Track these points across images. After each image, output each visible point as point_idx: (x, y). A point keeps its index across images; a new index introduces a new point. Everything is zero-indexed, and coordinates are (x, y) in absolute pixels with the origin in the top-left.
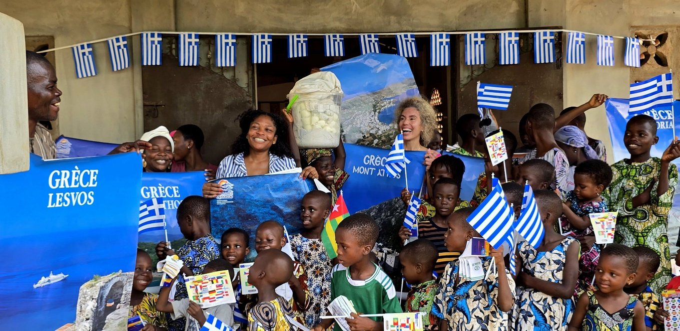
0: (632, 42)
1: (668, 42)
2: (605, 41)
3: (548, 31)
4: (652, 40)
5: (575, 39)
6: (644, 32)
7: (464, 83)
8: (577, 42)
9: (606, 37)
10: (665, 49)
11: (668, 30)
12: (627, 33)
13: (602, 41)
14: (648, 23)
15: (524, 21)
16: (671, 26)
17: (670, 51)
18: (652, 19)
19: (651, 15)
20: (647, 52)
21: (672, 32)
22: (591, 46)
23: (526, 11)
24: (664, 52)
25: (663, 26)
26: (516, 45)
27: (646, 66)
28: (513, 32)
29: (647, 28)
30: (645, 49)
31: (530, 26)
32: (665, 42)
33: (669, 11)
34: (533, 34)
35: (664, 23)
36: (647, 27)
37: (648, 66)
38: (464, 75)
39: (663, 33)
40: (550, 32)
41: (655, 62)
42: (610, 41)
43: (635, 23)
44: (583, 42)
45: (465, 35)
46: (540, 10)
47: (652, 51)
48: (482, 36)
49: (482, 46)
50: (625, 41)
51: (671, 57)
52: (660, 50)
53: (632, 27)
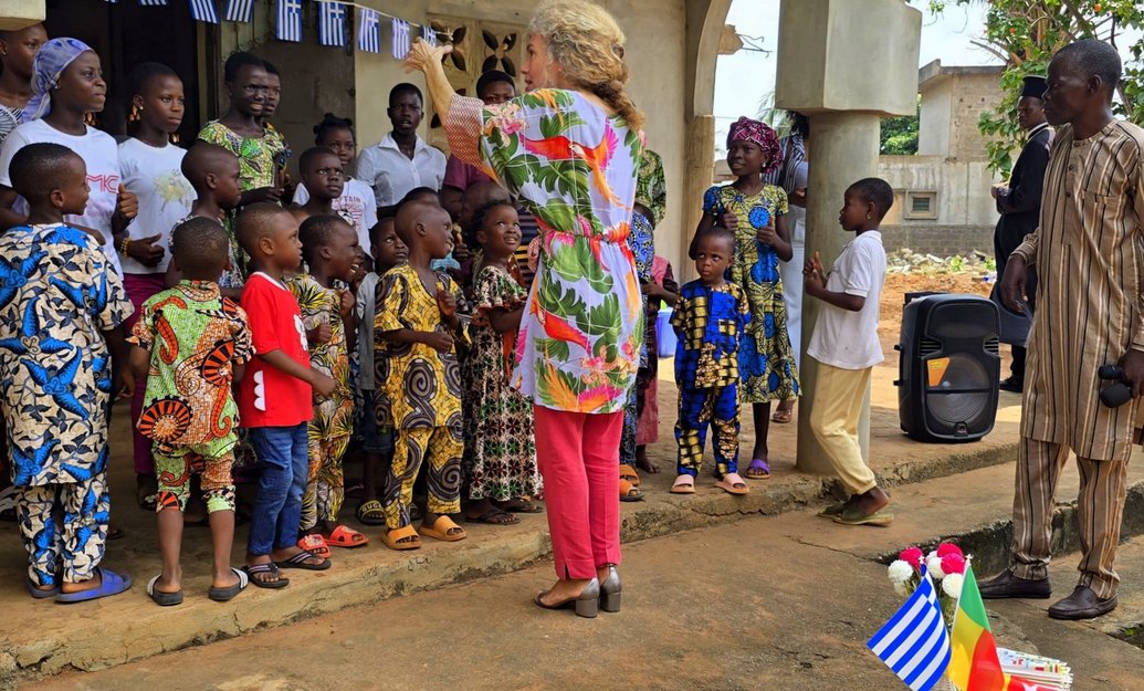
0: (428, 34)
1: (466, 39)
2: (400, 27)
3: (337, 2)
4: (450, 34)
5: (368, 19)
6: (440, 22)
8: (370, 22)
9: (402, 22)
10: (462, 48)
11: (467, 23)
12: (423, 21)
13: (397, 27)
14: (445, 11)
18: (450, 7)
19: (449, 1)
25: (460, 18)
26: (297, 15)
29: (444, 17)
32: (462, 39)
33: (469, 1)
36: (443, 15)
39: (461, 26)
40: (339, 4)
41: (452, 64)
42: (406, 28)
43: (433, 9)
44: (376, 24)
50: (421, 30)
51: (469, 59)
52: (458, 48)
53: (428, 14)
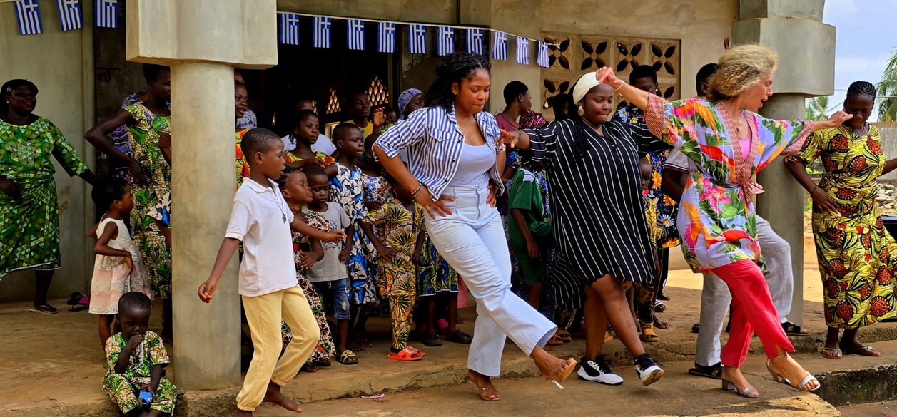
0: (542, 45)
1: (570, 47)
2: (522, 42)
3: (478, 29)
4: (558, 45)
5: (499, 38)
6: (551, 37)
7: (405, 70)
8: (501, 41)
9: (523, 39)
10: (568, 54)
11: (570, 37)
12: (539, 37)
13: (520, 42)
14: (555, 30)
15: (456, 17)
16: (572, 34)
17: (571, 56)
18: (558, 26)
19: (557, 23)
20: (553, 55)
21: (573, 39)
22: (511, 45)
23: (458, 10)
24: (566, 56)
25: (566, 33)
26: (451, 39)
27: (552, 67)
28: (449, 27)
29: (555, 34)
30: (552, 53)
31: (461, 23)
32: (567, 47)
33: (571, 21)
34: (466, 31)
35: (567, 31)
36: (553, 32)
37: (555, 67)
38: (405, 62)
39: (566, 39)
40: (480, 30)
41: (559, 65)
42: (526, 43)
44: (505, 41)
45: (409, 26)
46: (470, 9)
47: (557, 54)
48: (423, 28)
49: (423, 37)
50: (537, 43)
51: (572, 61)
52: (564, 54)
53: (542, 32)
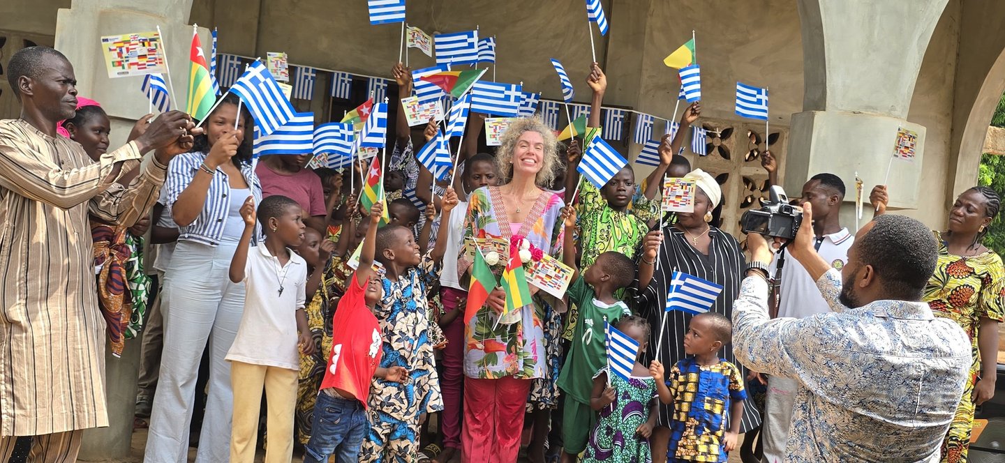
0: (699, 132)
2: (672, 127)
3: (619, 110)
4: (718, 133)
5: (644, 121)
6: (711, 124)
8: (646, 124)
9: (674, 123)
10: (729, 143)
11: (734, 125)
13: (670, 127)
20: (712, 143)
21: (738, 128)
24: (728, 146)
25: (729, 121)
27: (710, 157)
29: (715, 120)
32: (730, 136)
35: (731, 118)
36: (713, 119)
37: (712, 157)
39: (729, 127)
41: (719, 154)
44: (651, 125)
47: (717, 142)
51: (734, 151)
52: (724, 143)
